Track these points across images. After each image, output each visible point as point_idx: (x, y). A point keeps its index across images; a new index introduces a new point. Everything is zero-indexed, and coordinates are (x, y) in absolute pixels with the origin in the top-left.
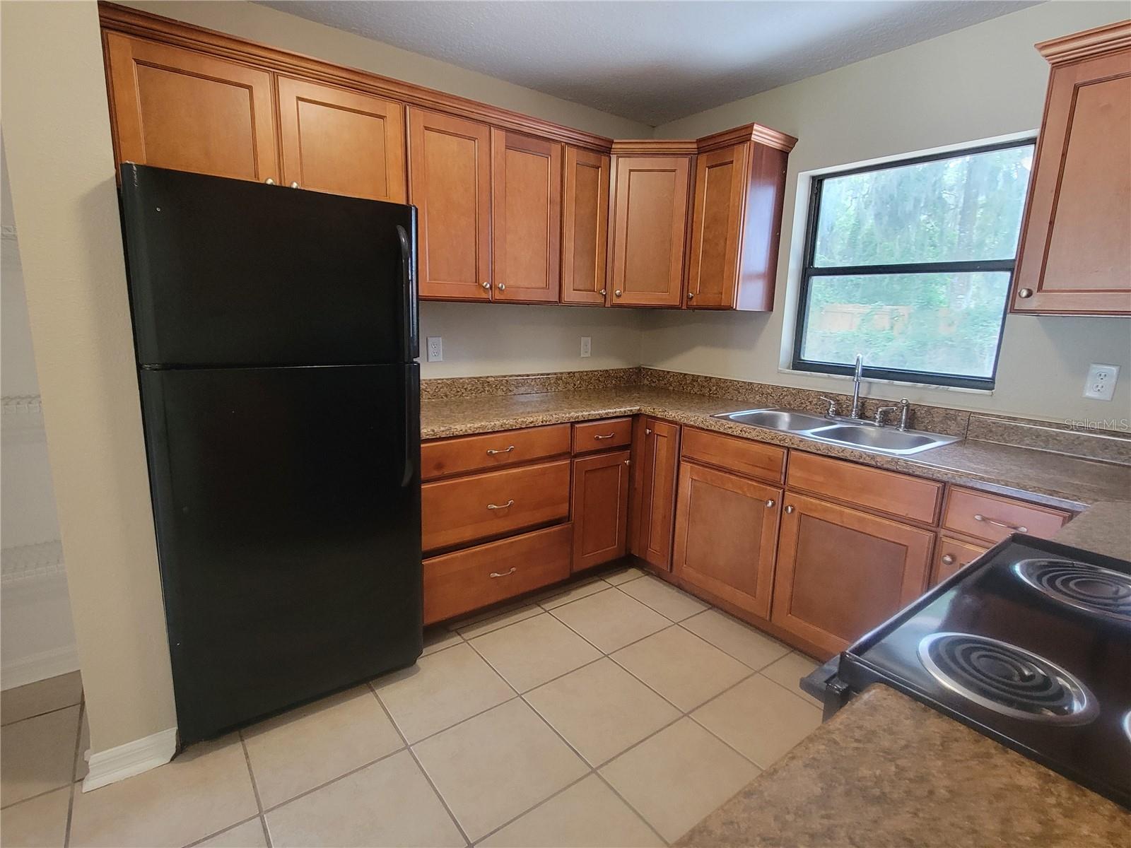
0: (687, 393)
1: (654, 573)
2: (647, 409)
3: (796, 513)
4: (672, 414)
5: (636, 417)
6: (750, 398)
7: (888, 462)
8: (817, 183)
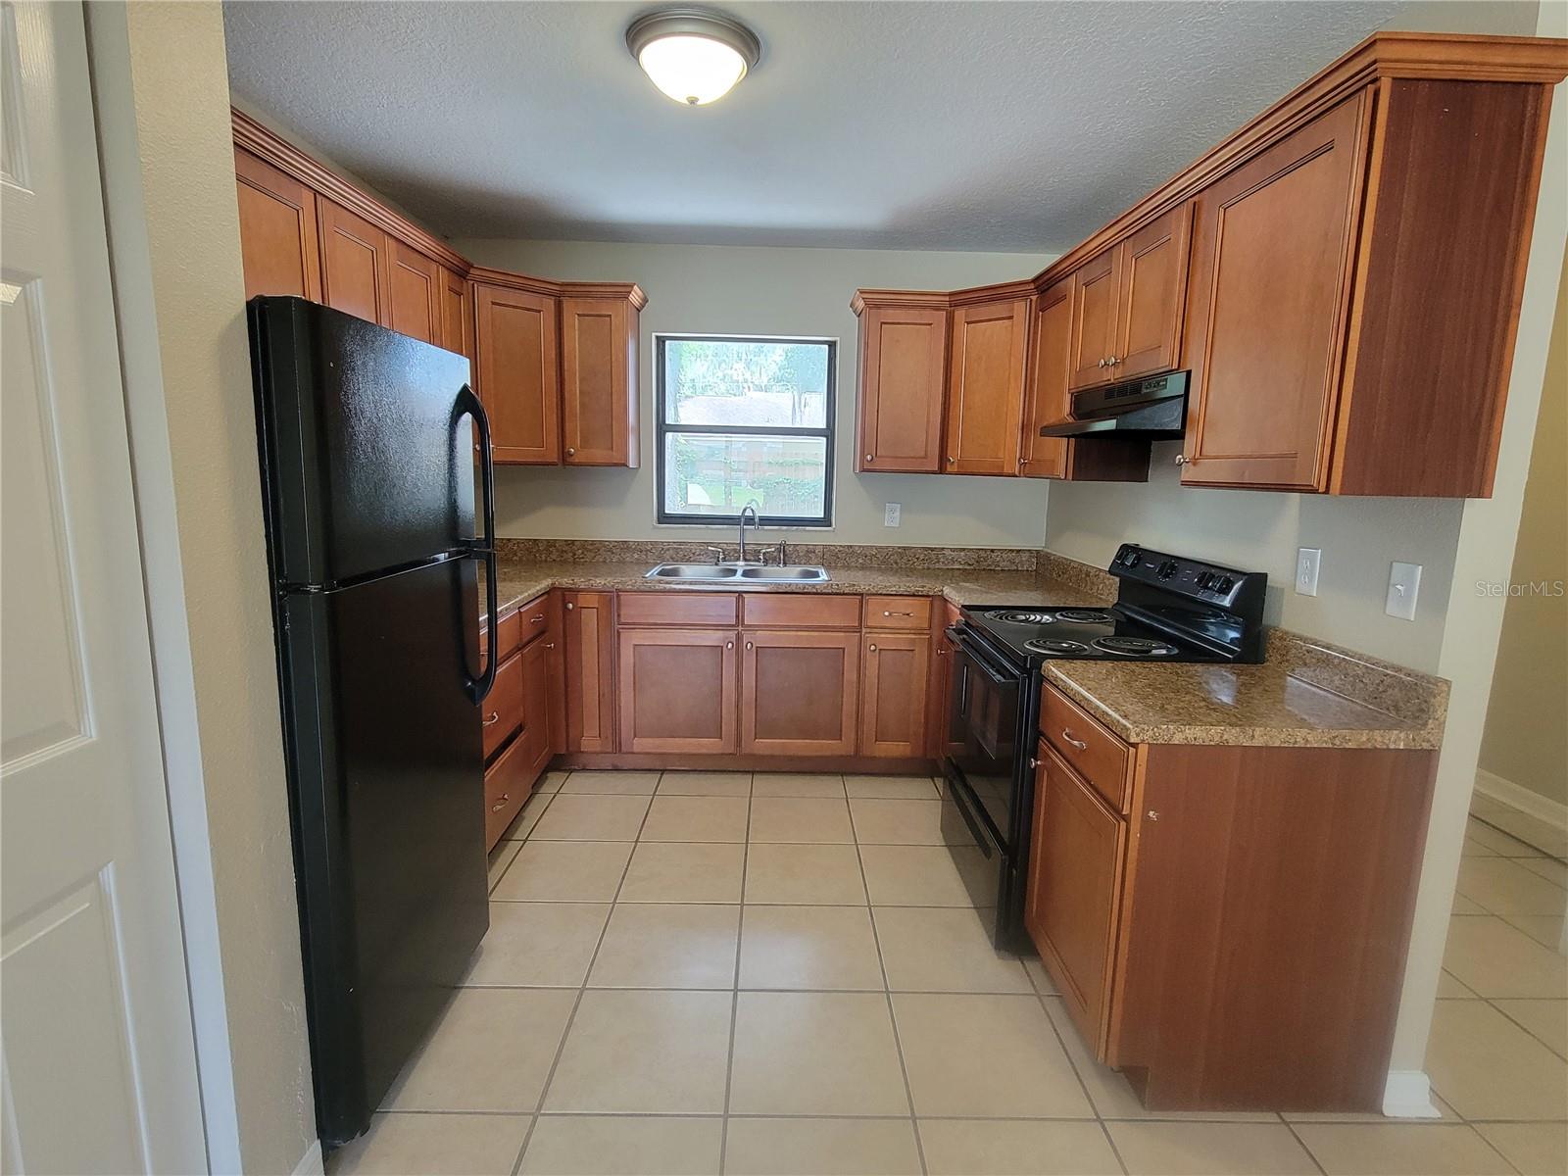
0: (541, 561)
1: (576, 767)
2: (565, 581)
3: (754, 648)
4: (599, 582)
5: (550, 592)
6: (628, 557)
7: (825, 588)
8: (661, 341)
